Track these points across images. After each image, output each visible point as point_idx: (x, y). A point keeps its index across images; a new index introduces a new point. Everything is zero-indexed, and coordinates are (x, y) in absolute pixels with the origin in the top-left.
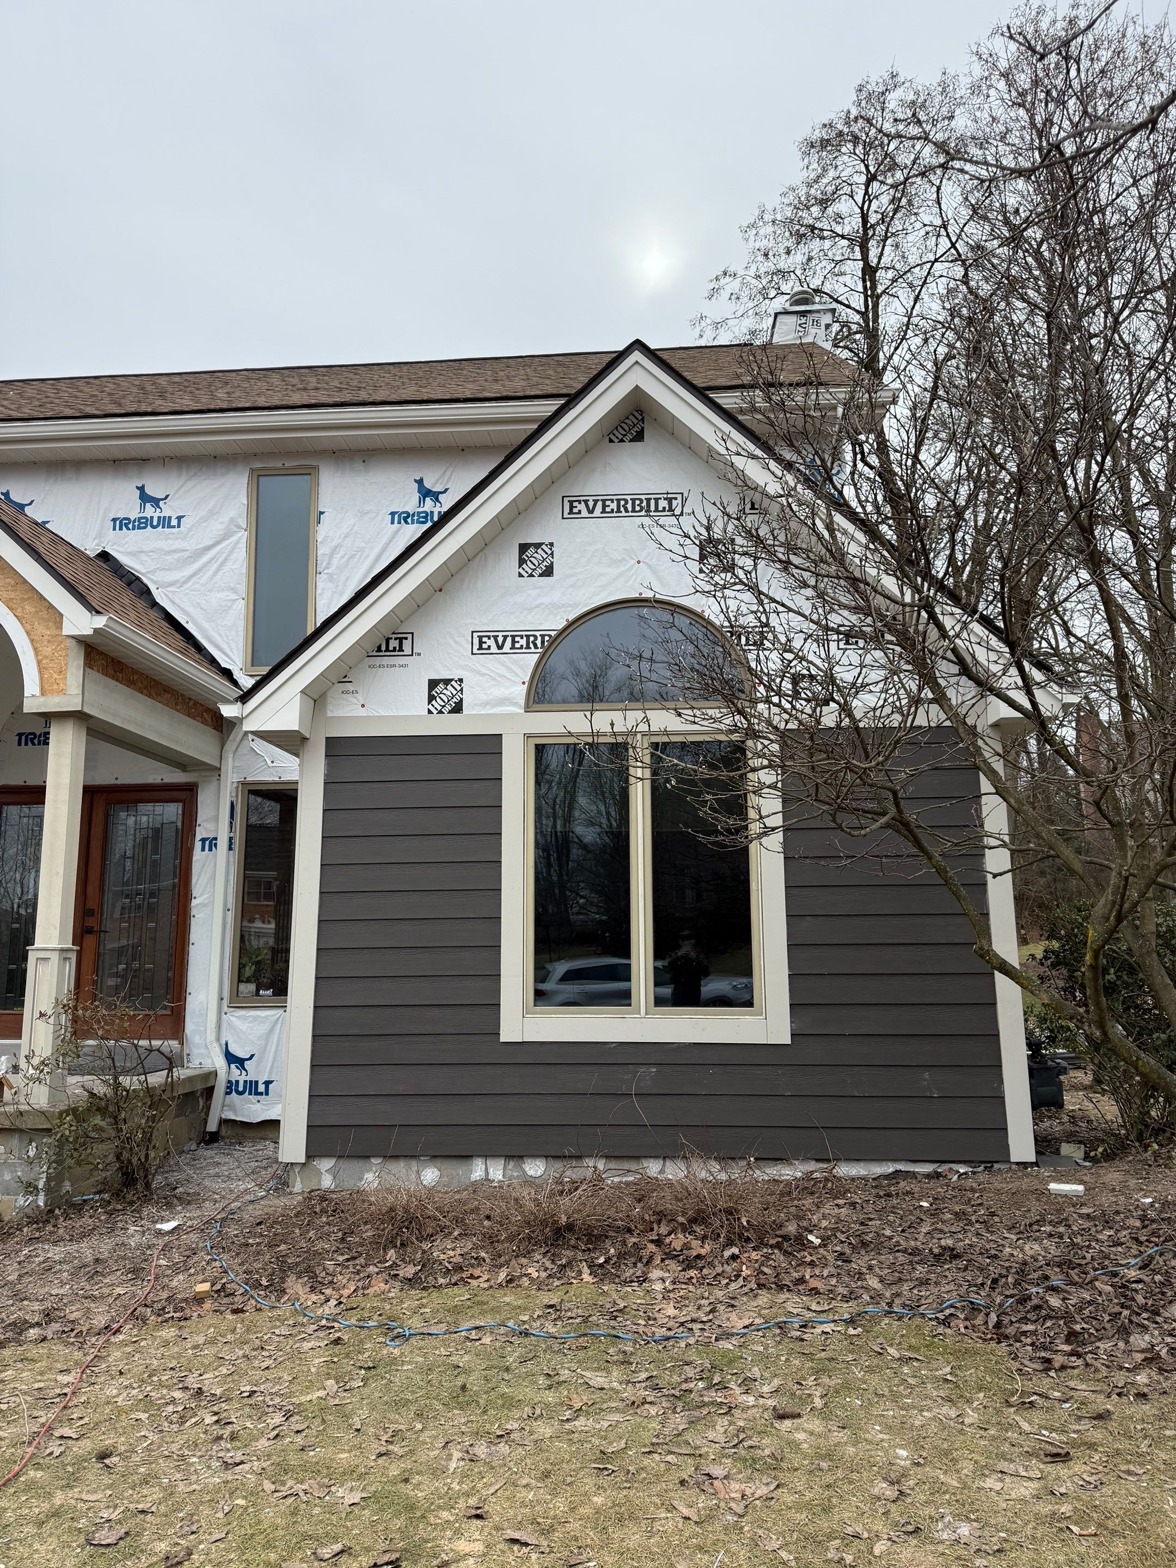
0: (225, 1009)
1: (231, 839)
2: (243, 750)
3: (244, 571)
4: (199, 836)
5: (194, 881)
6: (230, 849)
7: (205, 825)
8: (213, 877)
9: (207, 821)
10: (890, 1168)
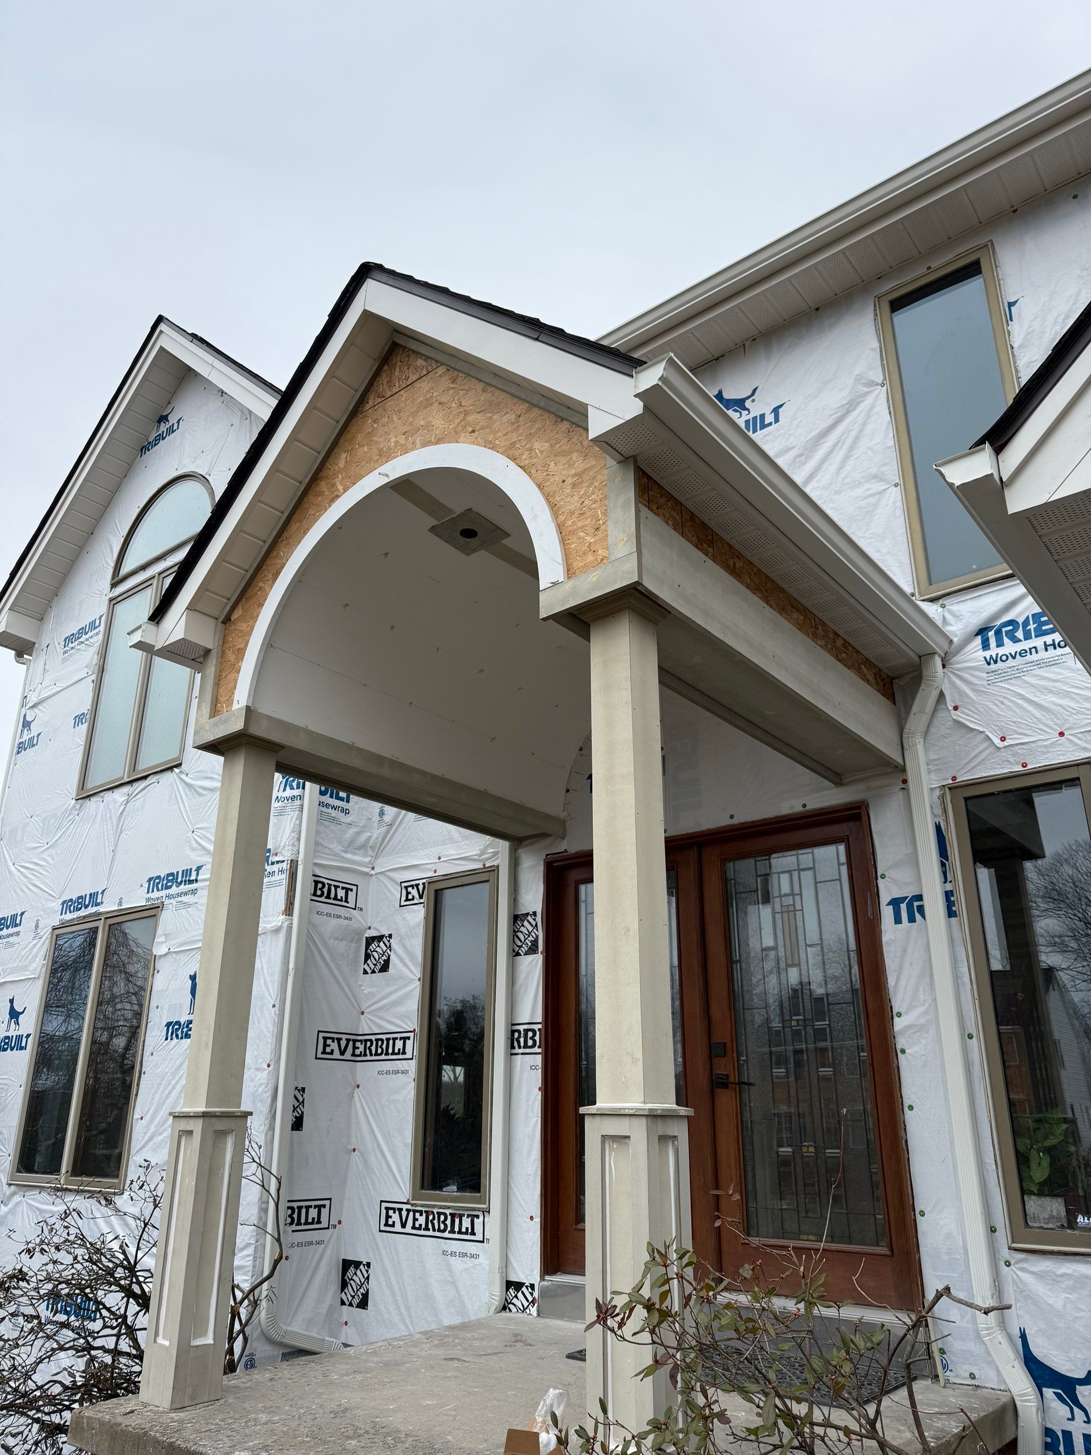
0: (1005, 1253)
1: (948, 895)
2: (941, 726)
3: (891, 443)
4: (885, 897)
5: (891, 981)
6: (951, 914)
7: (892, 874)
8: (928, 972)
9: (896, 865)
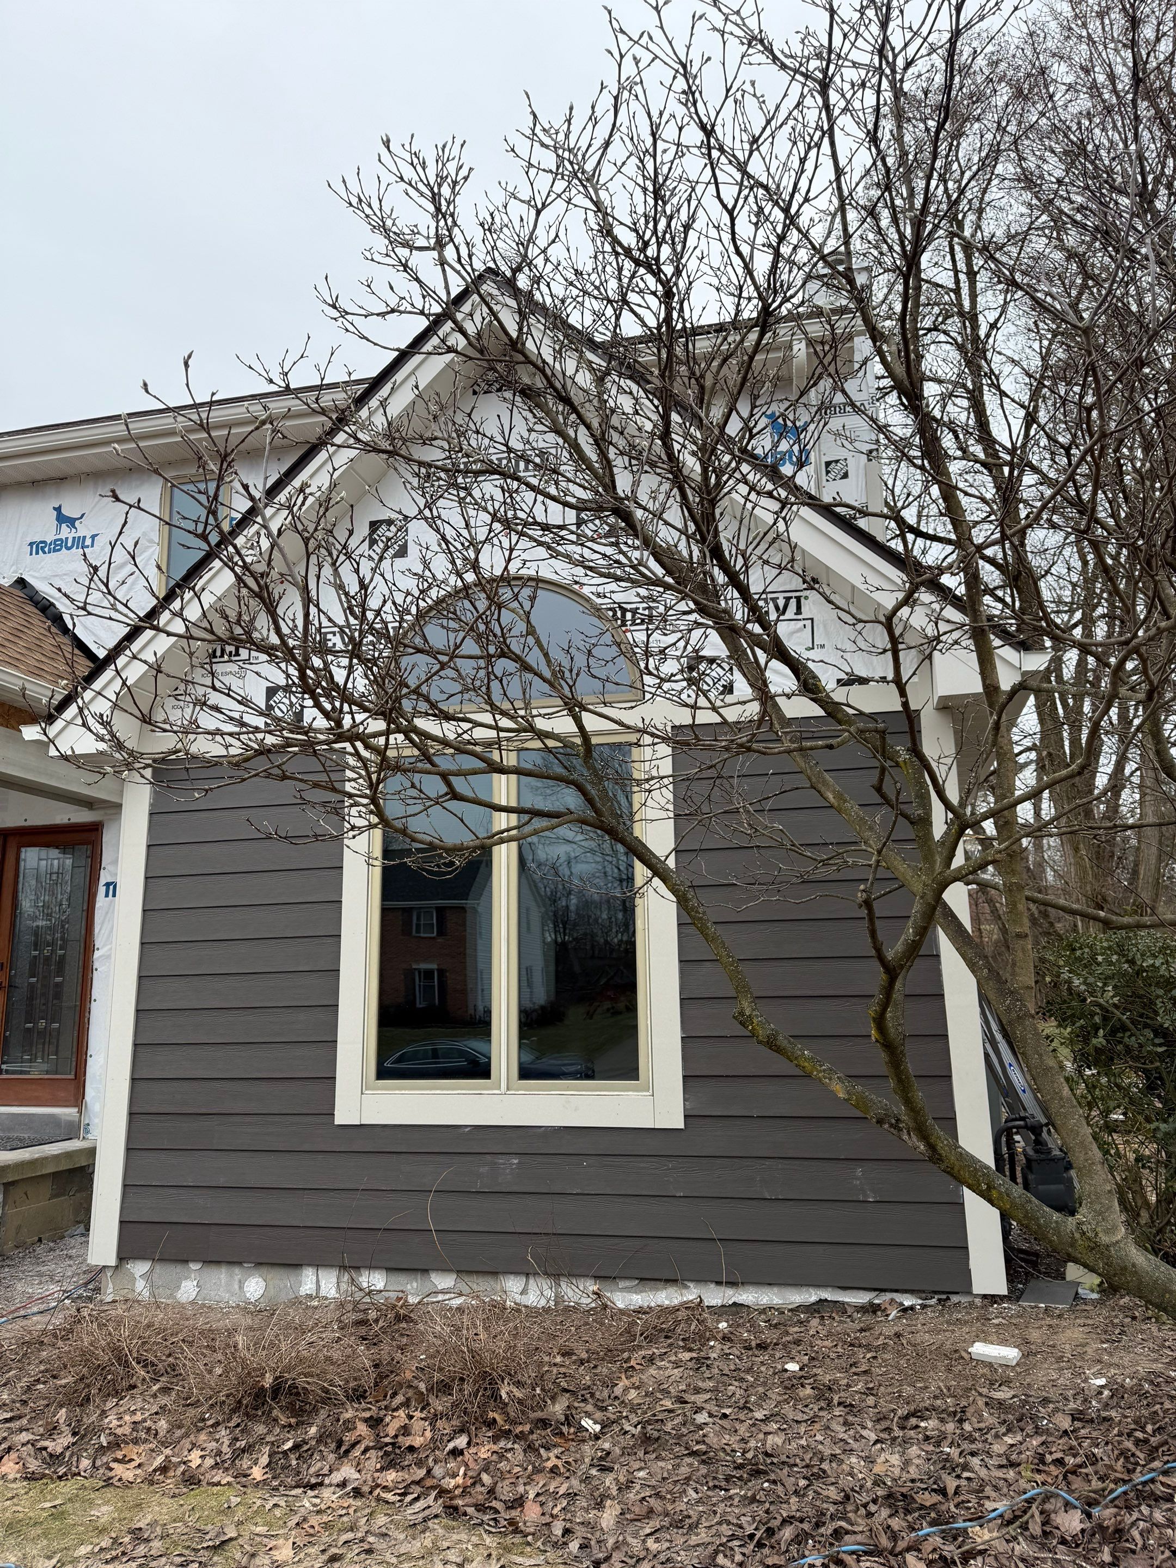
4: (102, 881)
5: (97, 930)
7: (109, 868)
9: (111, 863)
10: (812, 1296)
